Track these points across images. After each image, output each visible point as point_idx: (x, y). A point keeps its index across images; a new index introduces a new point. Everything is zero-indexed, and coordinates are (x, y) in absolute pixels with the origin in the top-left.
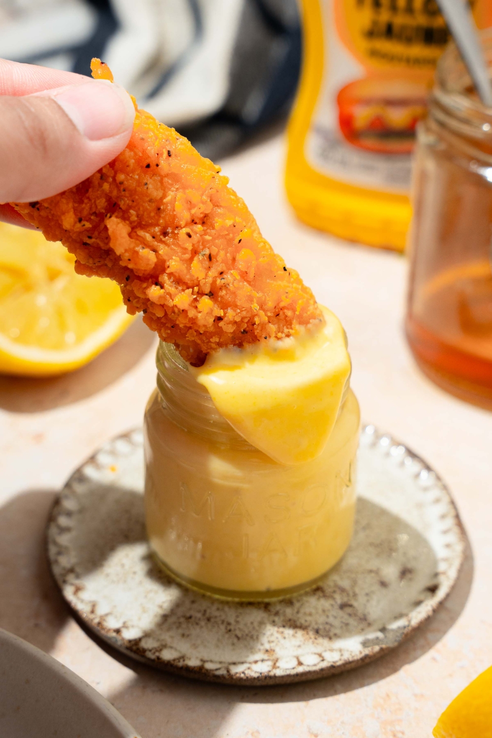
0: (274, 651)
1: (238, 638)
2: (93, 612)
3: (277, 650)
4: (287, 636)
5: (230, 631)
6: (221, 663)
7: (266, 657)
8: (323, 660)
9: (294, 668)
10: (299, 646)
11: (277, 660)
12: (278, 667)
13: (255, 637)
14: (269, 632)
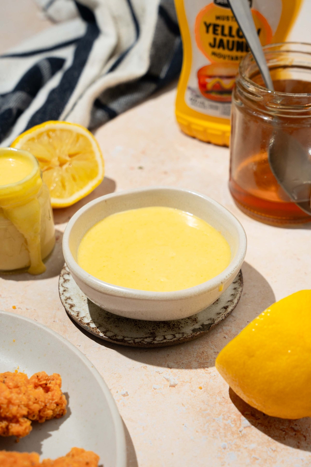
0: (155, 333)
1: (140, 328)
2: (78, 316)
3: (156, 333)
4: (161, 327)
5: (136, 324)
6: (131, 338)
7: (151, 336)
8: (175, 337)
9: (162, 340)
10: (165, 331)
11: (155, 337)
12: (156, 340)
13: (147, 328)
14: (153, 326)
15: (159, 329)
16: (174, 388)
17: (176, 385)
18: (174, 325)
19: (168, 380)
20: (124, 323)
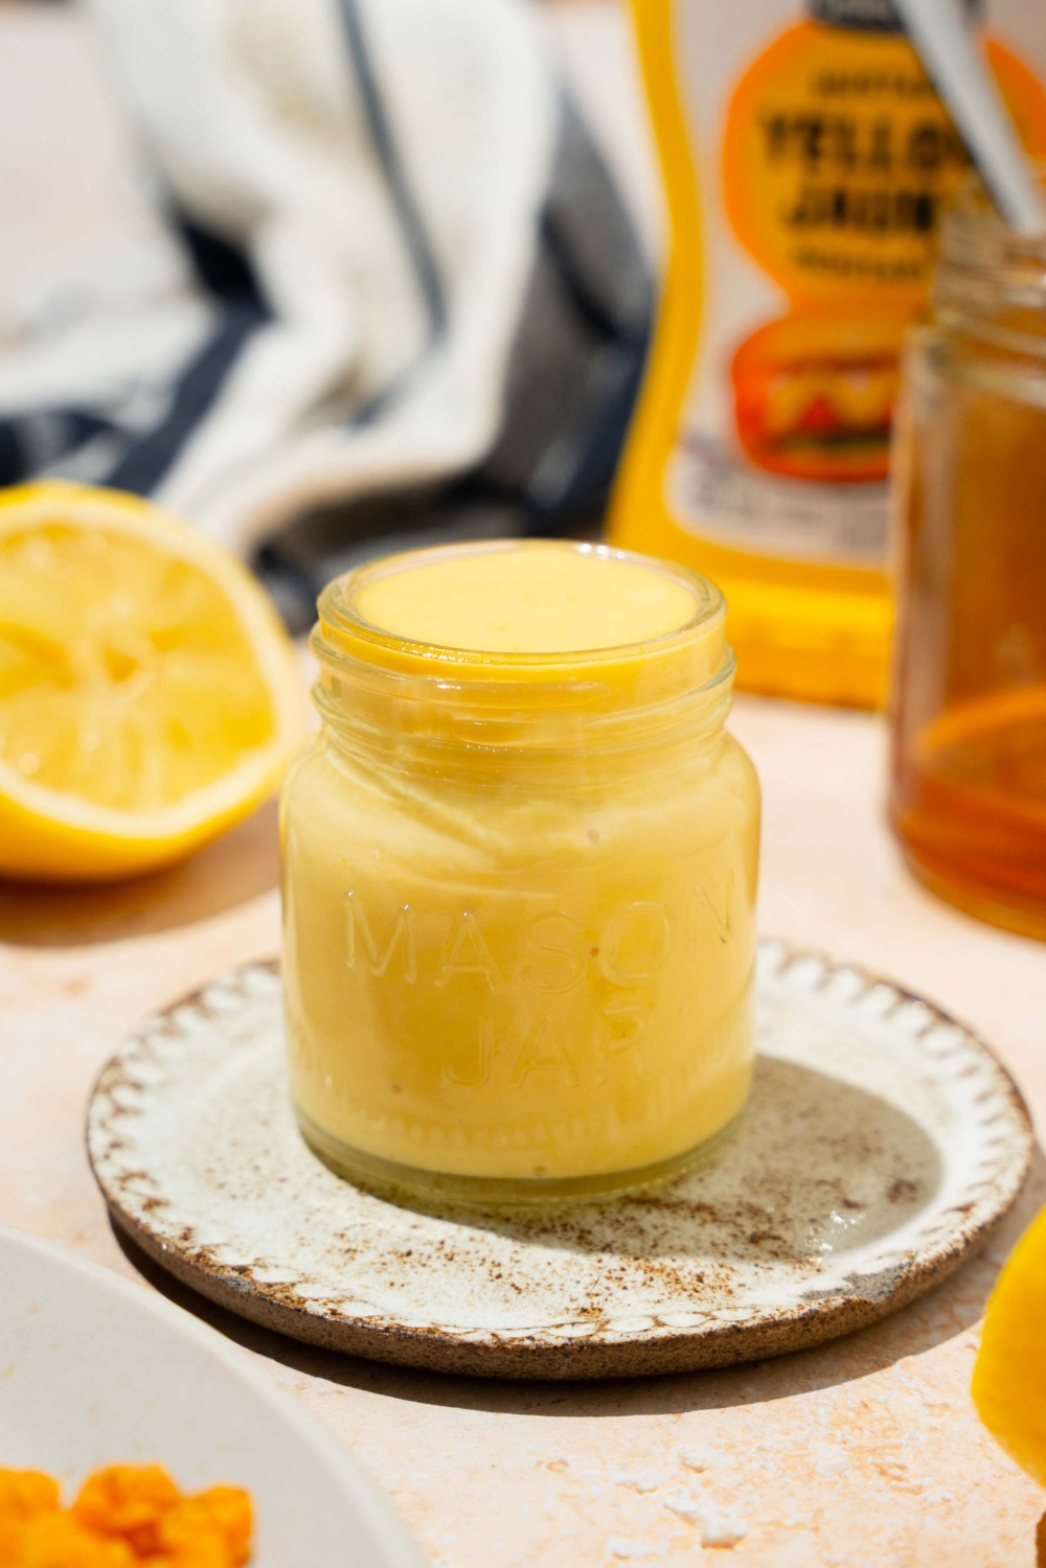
0: (601, 1310)
1: (518, 1290)
2: (187, 1238)
3: (609, 1307)
5: (499, 1277)
7: (581, 1319)
8: (712, 1320)
9: (644, 1332)
10: (658, 1302)
11: (607, 1322)
12: (610, 1332)
13: (556, 1288)
14: (588, 1280)
15: (621, 1293)
16: (727, 1553)
17: (739, 1539)
18: (700, 1279)
19: (688, 1519)
20: (435, 1271)
